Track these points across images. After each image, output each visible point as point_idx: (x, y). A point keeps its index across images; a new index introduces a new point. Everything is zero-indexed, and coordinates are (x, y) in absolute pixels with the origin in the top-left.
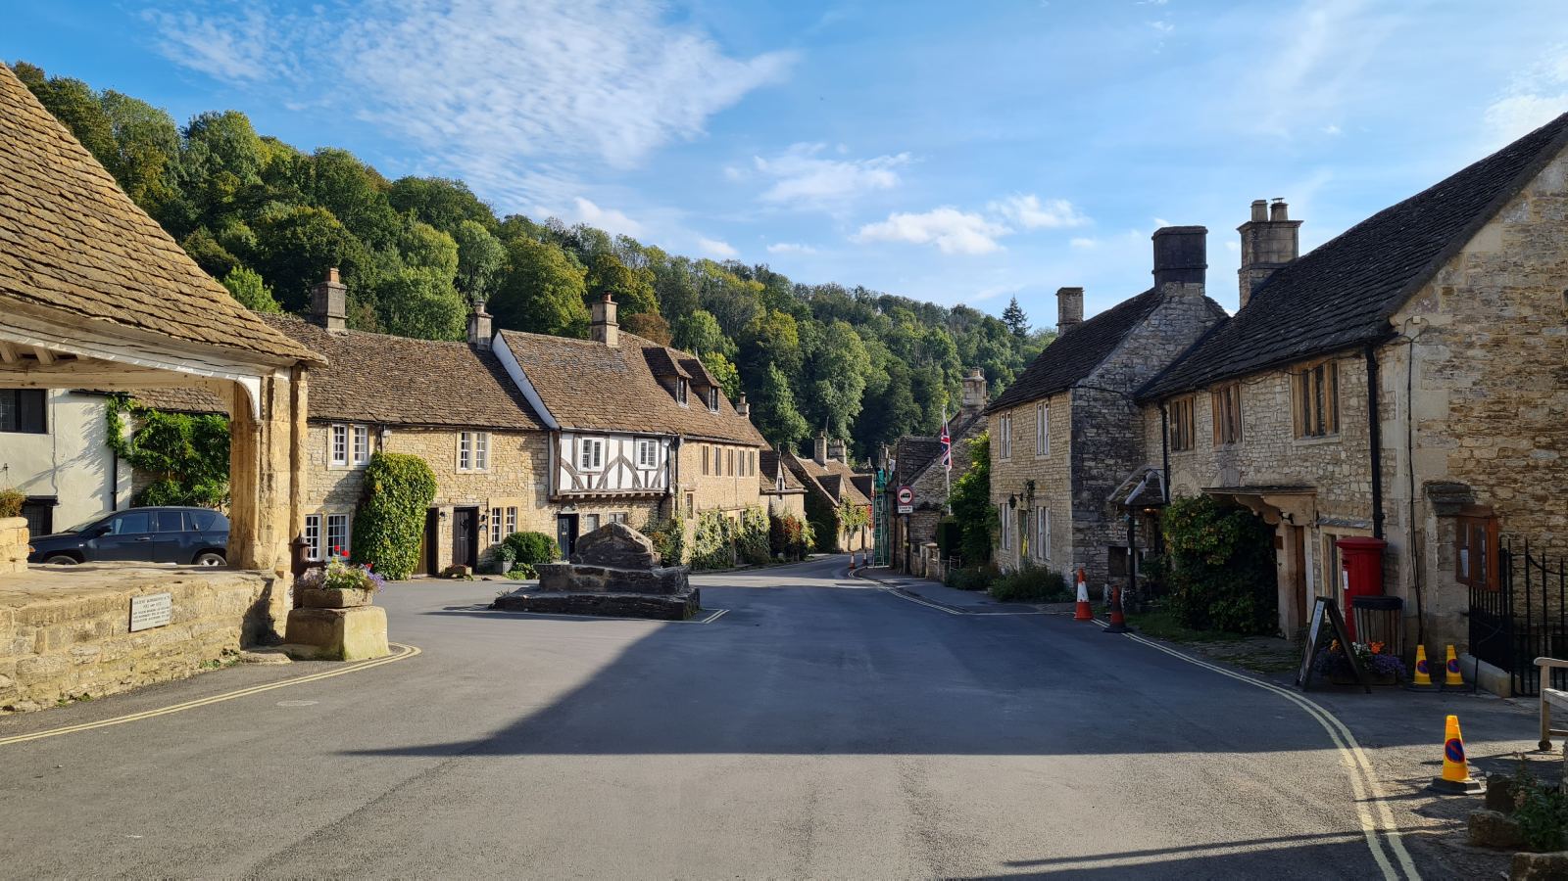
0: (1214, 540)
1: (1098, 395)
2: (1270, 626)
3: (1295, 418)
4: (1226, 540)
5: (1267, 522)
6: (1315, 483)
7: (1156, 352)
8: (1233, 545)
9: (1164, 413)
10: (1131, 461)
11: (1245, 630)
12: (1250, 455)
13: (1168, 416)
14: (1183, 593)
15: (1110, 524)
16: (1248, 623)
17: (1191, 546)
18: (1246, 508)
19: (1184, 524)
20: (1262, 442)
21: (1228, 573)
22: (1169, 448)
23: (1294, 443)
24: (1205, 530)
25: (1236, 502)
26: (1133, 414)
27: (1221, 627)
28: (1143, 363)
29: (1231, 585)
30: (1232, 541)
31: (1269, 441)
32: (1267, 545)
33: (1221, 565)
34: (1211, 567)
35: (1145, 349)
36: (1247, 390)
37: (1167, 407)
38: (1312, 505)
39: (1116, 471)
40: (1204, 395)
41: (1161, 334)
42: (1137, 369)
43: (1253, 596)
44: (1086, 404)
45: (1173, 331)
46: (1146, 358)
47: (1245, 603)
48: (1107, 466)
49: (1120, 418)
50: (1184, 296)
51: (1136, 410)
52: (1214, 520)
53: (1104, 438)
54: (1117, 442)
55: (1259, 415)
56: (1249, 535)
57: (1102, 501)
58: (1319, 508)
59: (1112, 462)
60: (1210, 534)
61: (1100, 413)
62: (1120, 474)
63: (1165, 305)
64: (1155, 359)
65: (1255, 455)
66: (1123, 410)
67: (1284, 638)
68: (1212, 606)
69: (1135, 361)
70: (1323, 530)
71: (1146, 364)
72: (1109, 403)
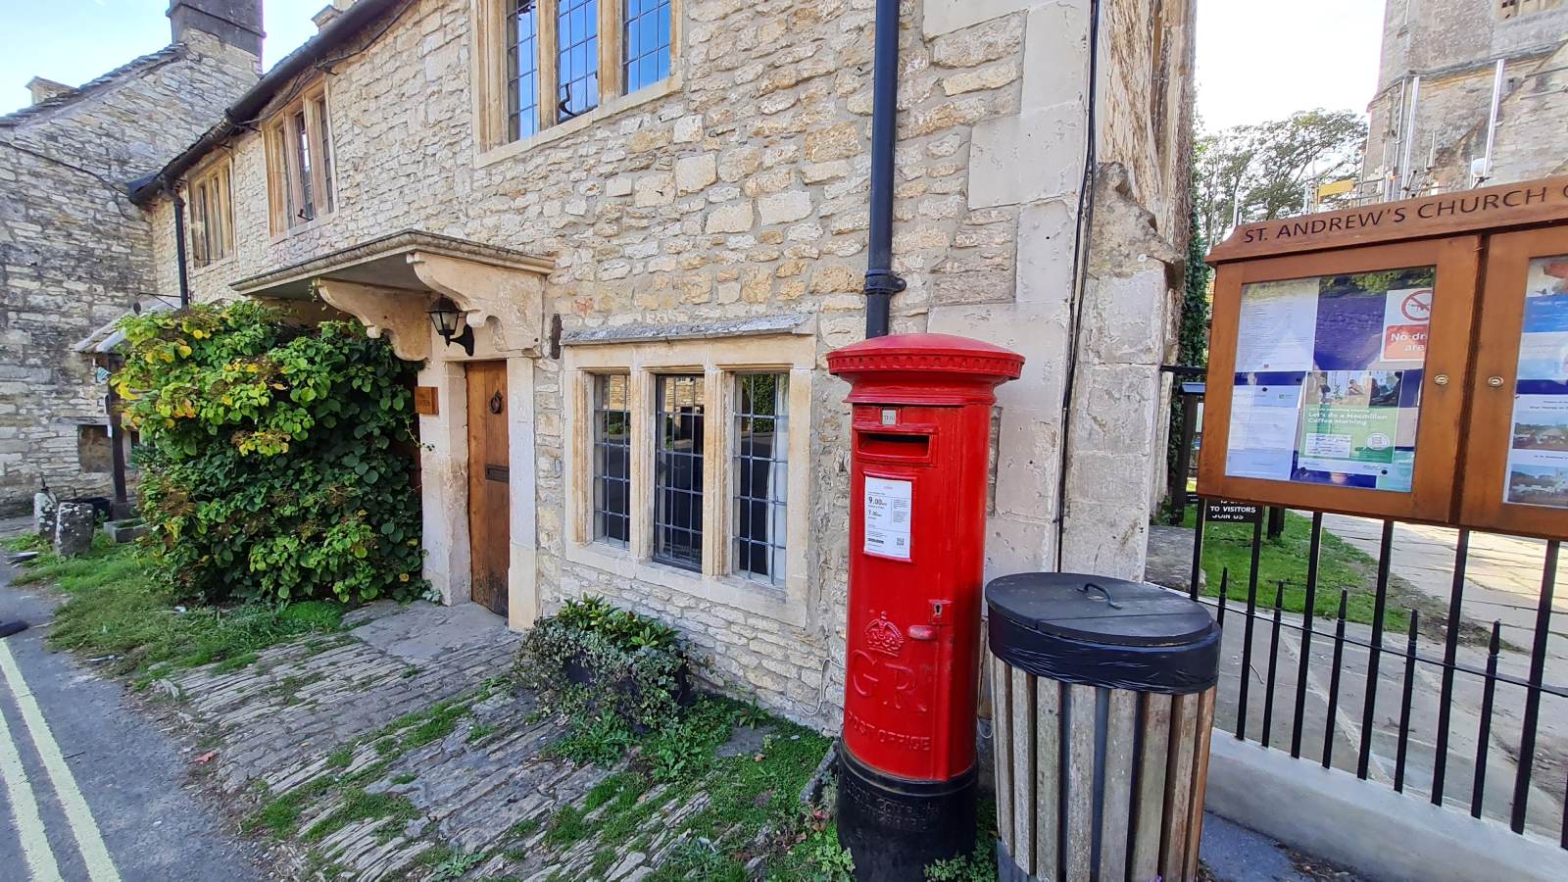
0: (258, 394)
1: (41, 167)
2: (404, 578)
3: (482, 99)
4: (294, 396)
5: (399, 354)
6: (552, 244)
7: (174, 131)
8: (312, 408)
9: (180, 206)
10: (124, 289)
11: (346, 599)
12: (352, 226)
13: (187, 209)
14: (174, 525)
15: (79, 389)
16: (351, 581)
17: (188, 410)
18: (347, 317)
19: (169, 356)
20: (384, 188)
21: (301, 471)
22: (190, 264)
23: (480, 160)
24: (229, 371)
25: (321, 301)
26: (128, 218)
27: (284, 593)
28: (149, 140)
29: (310, 499)
30: (311, 395)
31: (403, 181)
32: (399, 405)
33: (280, 455)
34: (251, 465)
35: (150, 118)
36: (344, 84)
37: (184, 195)
38: (538, 300)
39: (91, 304)
40: (250, 147)
41: (182, 105)
42: (134, 146)
43: (367, 520)
44: (12, 177)
45: (206, 107)
46: (154, 134)
47: (348, 537)
48: (69, 292)
49: (99, 217)
50: (224, 62)
51: (133, 210)
52: (259, 349)
53: (60, 244)
54: (92, 256)
55: (375, 131)
56: (356, 383)
57: (60, 350)
58: (563, 308)
59: (81, 287)
60: (245, 379)
61: (48, 200)
62: (101, 309)
63: (190, 63)
64: (171, 140)
65: (363, 223)
66: (104, 205)
67: (440, 603)
68: (257, 552)
69: (128, 132)
70: (574, 362)
71: (153, 142)
72: (70, 188)
